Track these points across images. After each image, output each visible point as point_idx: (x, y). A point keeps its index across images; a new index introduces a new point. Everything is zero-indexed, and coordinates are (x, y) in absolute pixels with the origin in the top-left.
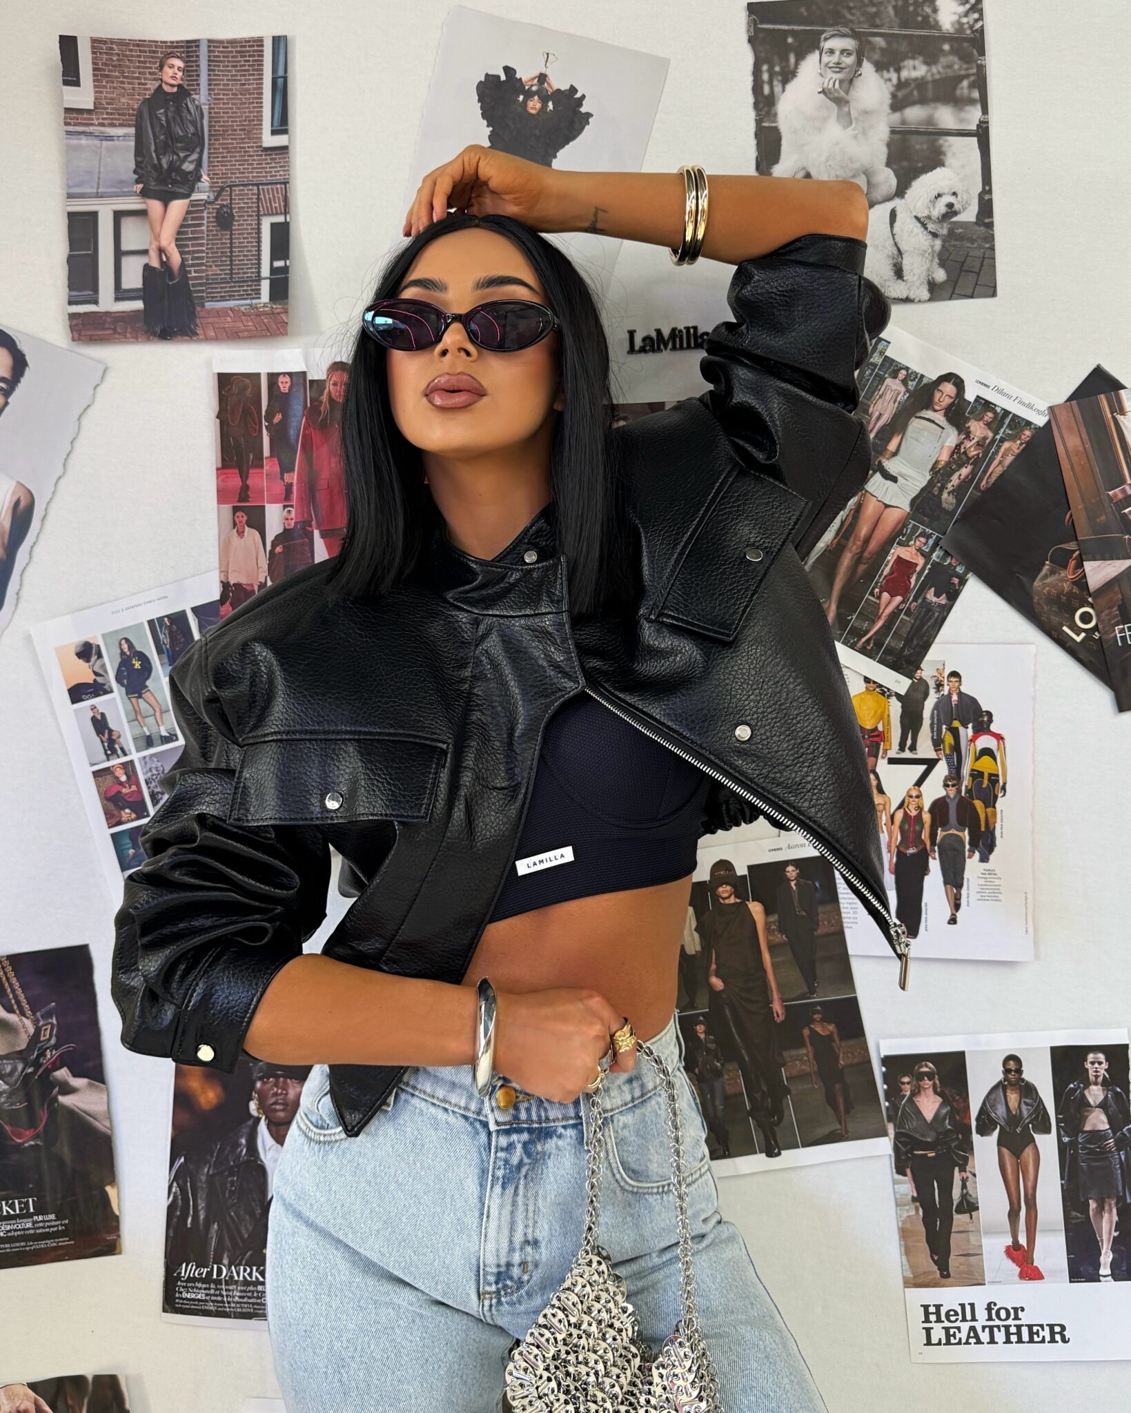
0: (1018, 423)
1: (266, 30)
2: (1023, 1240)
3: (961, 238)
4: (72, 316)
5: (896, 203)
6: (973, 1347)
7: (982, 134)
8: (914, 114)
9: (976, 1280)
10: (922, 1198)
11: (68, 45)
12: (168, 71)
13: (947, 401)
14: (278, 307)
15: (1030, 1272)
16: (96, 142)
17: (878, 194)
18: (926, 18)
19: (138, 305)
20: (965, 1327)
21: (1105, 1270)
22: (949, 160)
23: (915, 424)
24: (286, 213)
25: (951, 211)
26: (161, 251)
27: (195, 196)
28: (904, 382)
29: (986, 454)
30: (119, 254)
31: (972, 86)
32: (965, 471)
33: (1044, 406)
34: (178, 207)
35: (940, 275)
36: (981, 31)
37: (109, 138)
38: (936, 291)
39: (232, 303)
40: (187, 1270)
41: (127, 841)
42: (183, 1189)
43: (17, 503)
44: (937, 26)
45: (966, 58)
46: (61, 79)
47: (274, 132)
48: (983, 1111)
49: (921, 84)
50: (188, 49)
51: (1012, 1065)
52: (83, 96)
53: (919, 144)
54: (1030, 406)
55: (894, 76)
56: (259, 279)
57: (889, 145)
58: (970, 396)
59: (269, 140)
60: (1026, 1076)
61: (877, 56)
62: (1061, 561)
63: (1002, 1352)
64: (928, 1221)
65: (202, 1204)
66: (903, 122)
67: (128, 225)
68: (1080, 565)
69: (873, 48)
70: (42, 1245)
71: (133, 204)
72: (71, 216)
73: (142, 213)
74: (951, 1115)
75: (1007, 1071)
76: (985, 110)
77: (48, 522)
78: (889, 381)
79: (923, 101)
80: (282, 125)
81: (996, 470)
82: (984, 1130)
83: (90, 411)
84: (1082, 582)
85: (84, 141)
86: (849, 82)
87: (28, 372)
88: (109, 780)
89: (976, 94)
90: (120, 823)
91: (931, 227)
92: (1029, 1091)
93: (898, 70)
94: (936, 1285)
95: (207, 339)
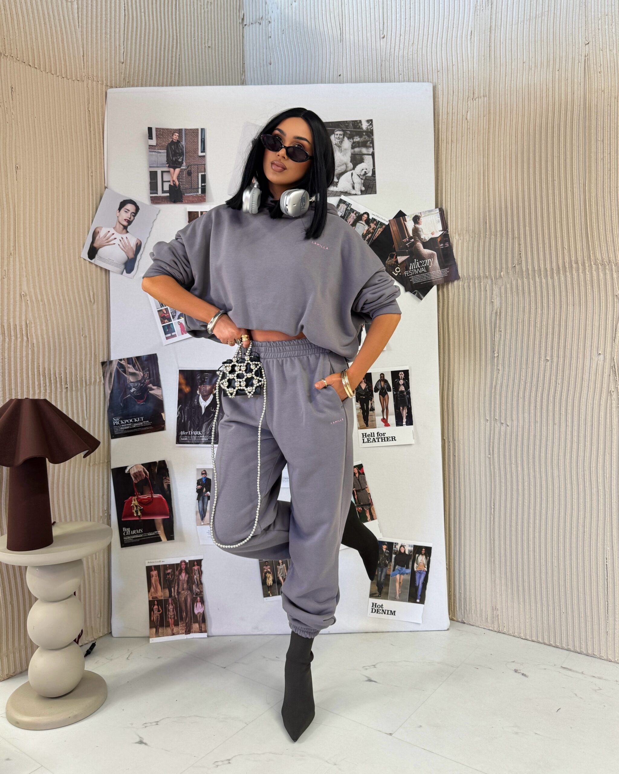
0: (382, 224)
1: (199, 126)
2: (385, 417)
3: (368, 180)
4: (151, 197)
5: (353, 171)
6: (374, 443)
7: (373, 155)
8: (357, 150)
9: (375, 427)
10: (362, 408)
11: (150, 129)
12: (174, 137)
13: (365, 219)
14: (203, 195)
15: (387, 425)
16: (157, 154)
17: (348, 169)
18: (360, 127)
19: (168, 194)
20: (372, 438)
21: (404, 423)
22: (365, 161)
23: (358, 224)
24: (205, 171)
25: (366, 173)
26: (173, 181)
27: (182, 168)
28: (355, 214)
29: (375, 231)
30: (163, 182)
31: (370, 143)
32: (370, 235)
33: (388, 220)
34: (178, 170)
35: (363, 189)
36: (372, 130)
37: (160, 153)
38: (362, 193)
39: (191, 194)
40: (182, 433)
41: (166, 328)
42: (181, 413)
43: (137, 244)
44: (362, 128)
45: (369, 136)
46: (148, 137)
47: (202, 152)
48: (376, 387)
49: (358, 142)
50: (180, 131)
51: (382, 376)
52: (153, 142)
53: (358, 157)
54: (384, 220)
55: (352, 141)
56: (198, 188)
57: (351, 157)
58: (371, 217)
59: (200, 154)
60: (385, 378)
61: (348, 136)
62: (392, 257)
63: (381, 444)
64: (363, 413)
65: (186, 416)
66: (354, 152)
67: (165, 175)
68: (396, 258)
69: (347, 134)
70: (145, 429)
71: (166, 169)
72: (151, 172)
73: (169, 172)
74: (368, 388)
75: (381, 377)
76: (373, 149)
77: (146, 248)
78: (352, 214)
79: (359, 147)
80: (203, 150)
81: (377, 235)
82: (376, 391)
83: (156, 221)
84: (397, 261)
85: (154, 153)
86: (341, 142)
87: (140, 211)
88: (162, 312)
89: (371, 145)
90: (164, 323)
91: (361, 177)
92: (386, 382)
93: (353, 139)
94: (365, 428)
95: (186, 203)
